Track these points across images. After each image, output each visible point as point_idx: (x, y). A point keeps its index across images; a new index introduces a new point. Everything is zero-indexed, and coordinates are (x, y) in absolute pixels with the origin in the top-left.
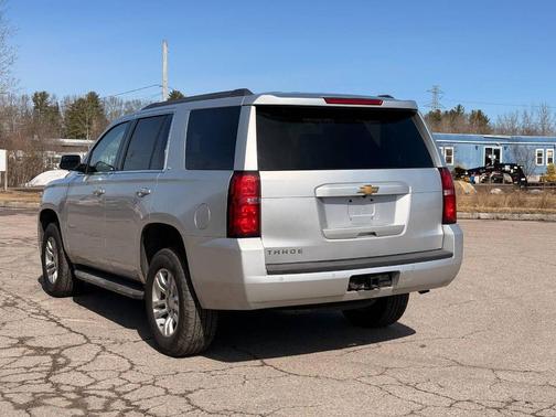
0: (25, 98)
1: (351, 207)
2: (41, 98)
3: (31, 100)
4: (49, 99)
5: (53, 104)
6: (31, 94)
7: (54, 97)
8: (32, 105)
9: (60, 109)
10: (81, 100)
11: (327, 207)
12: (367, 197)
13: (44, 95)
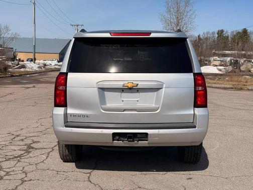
0: (213, 33)
1: (124, 94)
2: (221, 33)
3: (216, 33)
4: (224, 33)
5: (226, 35)
6: (216, 31)
7: (227, 32)
8: (217, 35)
9: (229, 37)
10: (239, 33)
11: (106, 93)
12: (132, 89)
13: (222, 31)
